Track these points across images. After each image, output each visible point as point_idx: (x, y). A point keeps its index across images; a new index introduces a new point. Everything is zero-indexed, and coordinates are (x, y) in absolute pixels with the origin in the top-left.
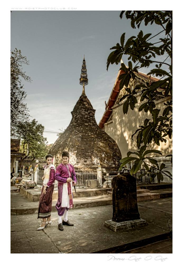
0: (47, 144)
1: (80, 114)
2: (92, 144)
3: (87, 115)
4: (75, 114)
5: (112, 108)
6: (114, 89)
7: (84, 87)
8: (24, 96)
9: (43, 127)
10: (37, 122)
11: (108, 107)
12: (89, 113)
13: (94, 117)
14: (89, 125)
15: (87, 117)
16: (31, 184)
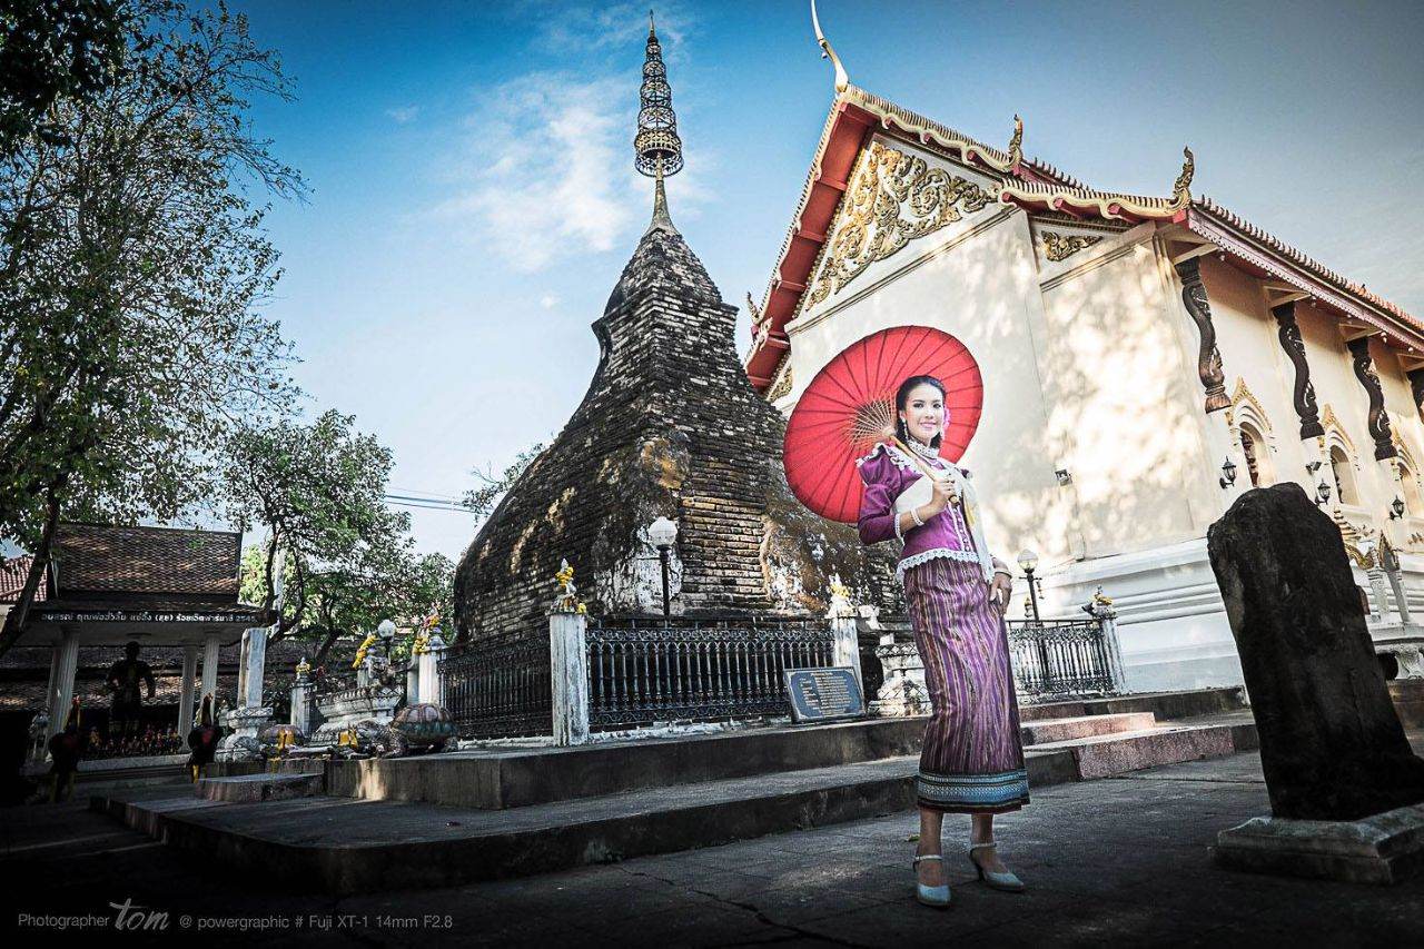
0: (408, 550)
1: (655, 326)
2: (752, 483)
3: (695, 334)
4: (620, 331)
5: (787, 327)
6: (799, 225)
7: (660, 186)
8: (270, 271)
9: (383, 457)
10: (350, 420)
11: (769, 322)
12: (705, 325)
13: (733, 345)
14: (710, 384)
15: (697, 346)
16: (425, 723)
